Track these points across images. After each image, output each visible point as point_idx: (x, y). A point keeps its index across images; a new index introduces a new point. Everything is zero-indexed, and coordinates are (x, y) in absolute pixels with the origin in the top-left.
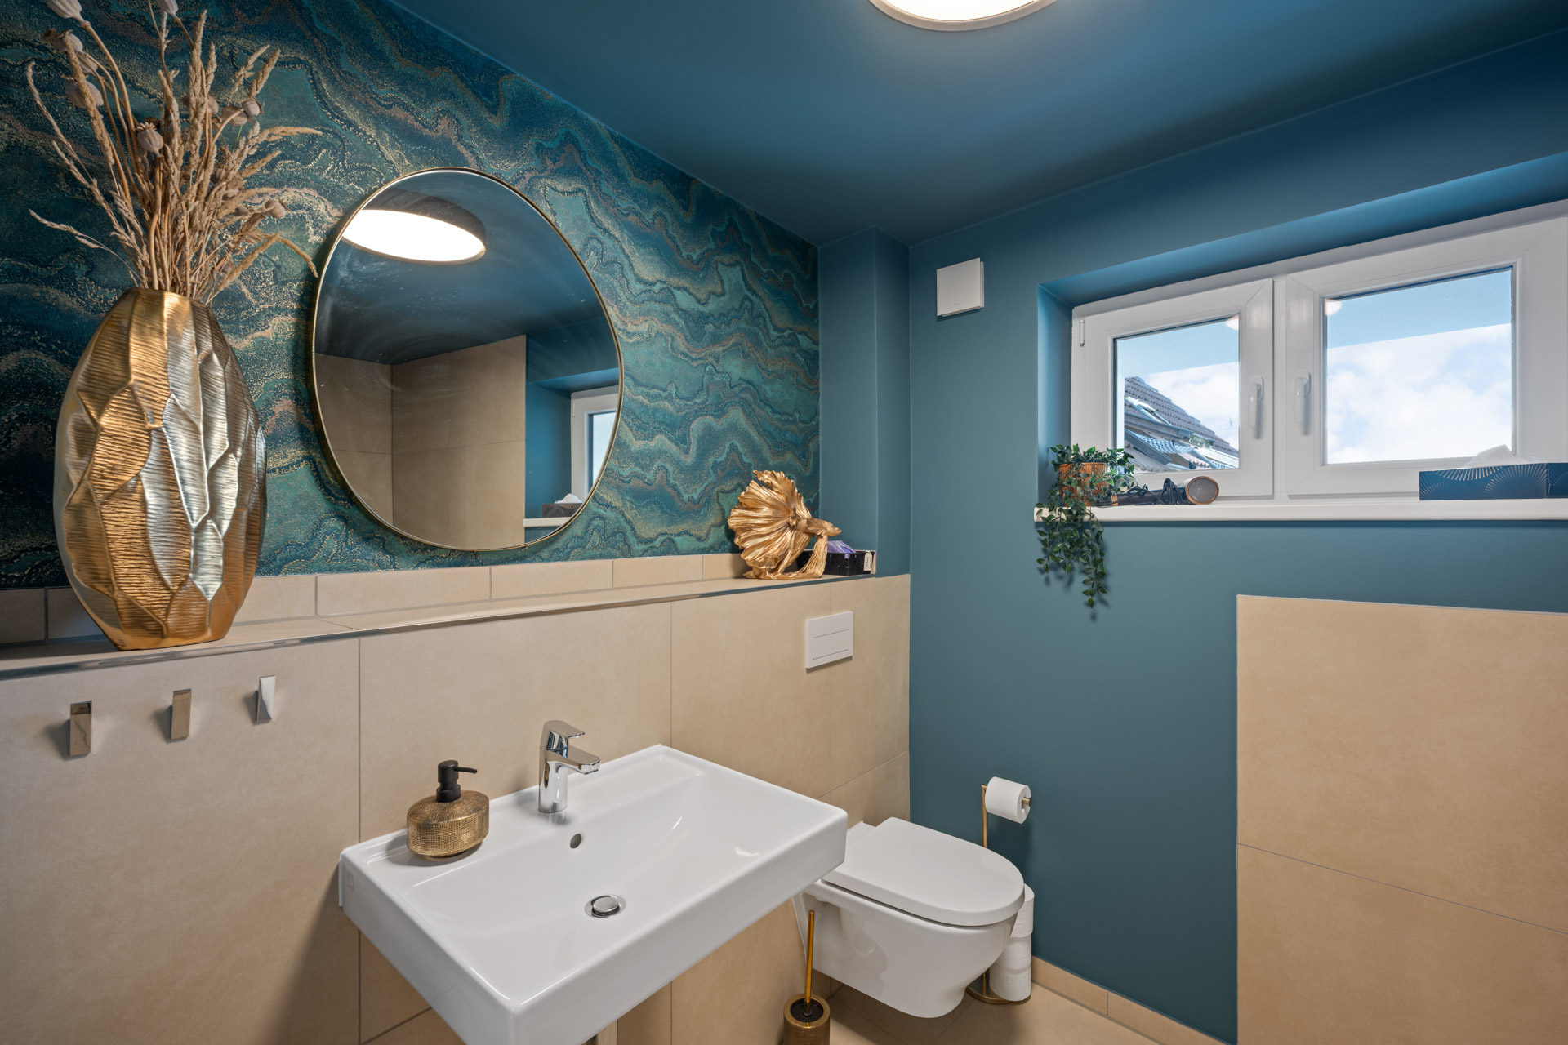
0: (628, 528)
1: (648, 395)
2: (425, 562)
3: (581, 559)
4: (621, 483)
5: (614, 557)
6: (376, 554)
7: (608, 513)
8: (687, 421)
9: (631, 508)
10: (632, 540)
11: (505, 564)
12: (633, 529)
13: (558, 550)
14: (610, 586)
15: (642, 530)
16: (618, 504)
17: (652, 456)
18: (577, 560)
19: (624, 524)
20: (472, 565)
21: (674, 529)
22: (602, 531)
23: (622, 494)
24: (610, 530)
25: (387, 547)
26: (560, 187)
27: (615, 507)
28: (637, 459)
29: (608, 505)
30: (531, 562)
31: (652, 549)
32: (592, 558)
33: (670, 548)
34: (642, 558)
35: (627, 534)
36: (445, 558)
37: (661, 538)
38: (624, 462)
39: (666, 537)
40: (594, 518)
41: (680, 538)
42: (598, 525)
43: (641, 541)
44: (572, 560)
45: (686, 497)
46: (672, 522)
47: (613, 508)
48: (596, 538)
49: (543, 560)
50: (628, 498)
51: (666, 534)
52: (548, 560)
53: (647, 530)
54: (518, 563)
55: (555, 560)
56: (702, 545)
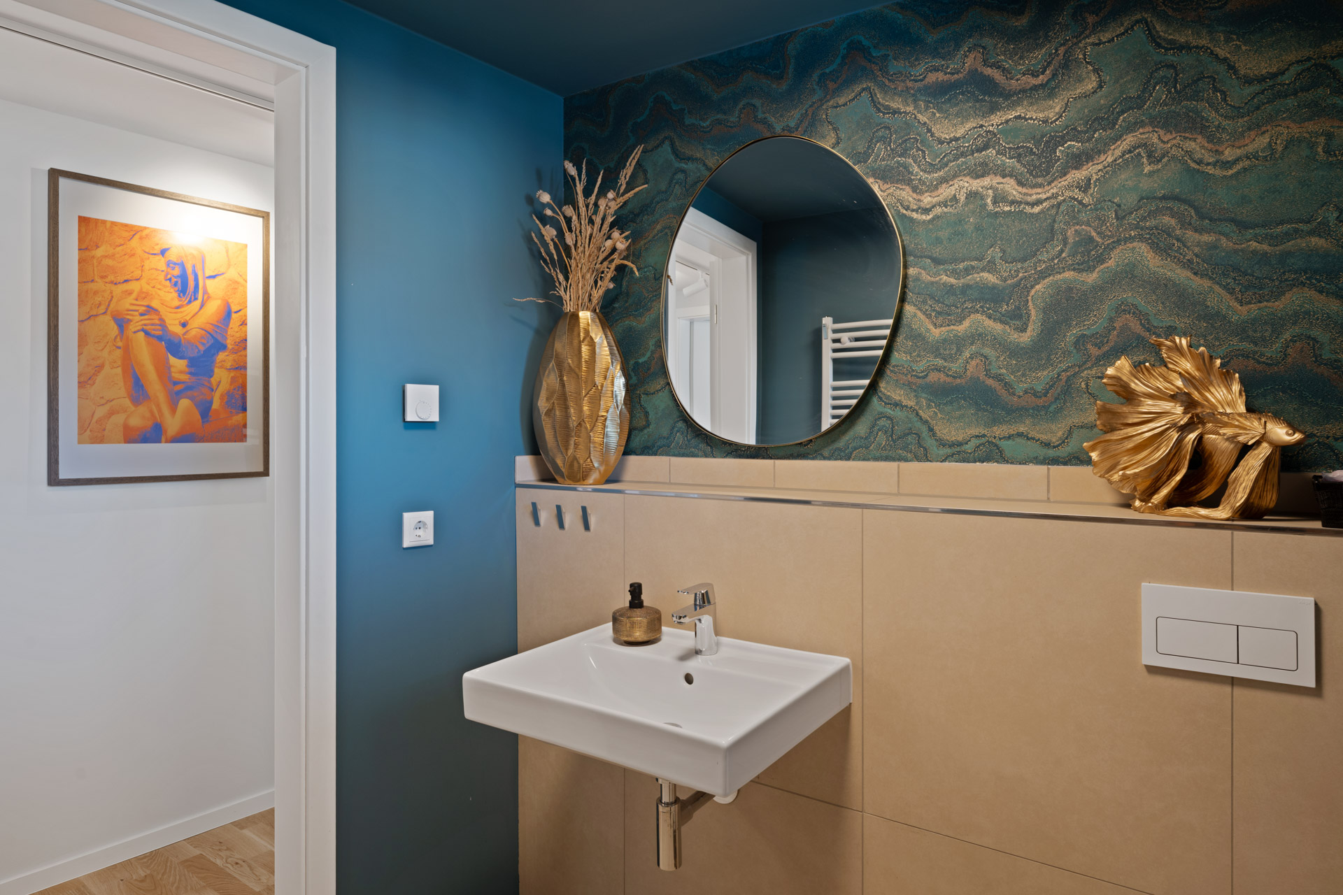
0: (924, 429)
1: (955, 273)
2: (731, 453)
3: (864, 460)
4: (914, 380)
5: (901, 459)
6: (702, 446)
7: (897, 413)
8: (1023, 288)
9: (929, 406)
10: (930, 442)
11: (790, 459)
12: (931, 430)
13: (839, 449)
14: (895, 491)
15: (945, 432)
16: (911, 403)
17: (960, 343)
18: (859, 460)
19: (918, 424)
20: (764, 458)
21: (999, 431)
22: (890, 433)
23: (915, 391)
24: (899, 430)
25: (708, 441)
26: (841, 101)
27: (906, 406)
28: (938, 349)
29: (897, 404)
30: (813, 459)
31: (957, 452)
32: (876, 459)
33: (991, 453)
34: (946, 464)
35: (924, 435)
36: (744, 451)
37: (974, 442)
38: (918, 356)
39: (983, 440)
40: (880, 418)
41: (1010, 442)
42: (884, 426)
43: (942, 443)
44: (853, 460)
45: (1020, 387)
46: (995, 421)
47: (903, 407)
48: (882, 438)
49: (825, 458)
50: (924, 395)
51: (984, 436)
52: (829, 458)
53: (950, 431)
54: (801, 459)
55: (836, 459)
56: (1051, 453)
